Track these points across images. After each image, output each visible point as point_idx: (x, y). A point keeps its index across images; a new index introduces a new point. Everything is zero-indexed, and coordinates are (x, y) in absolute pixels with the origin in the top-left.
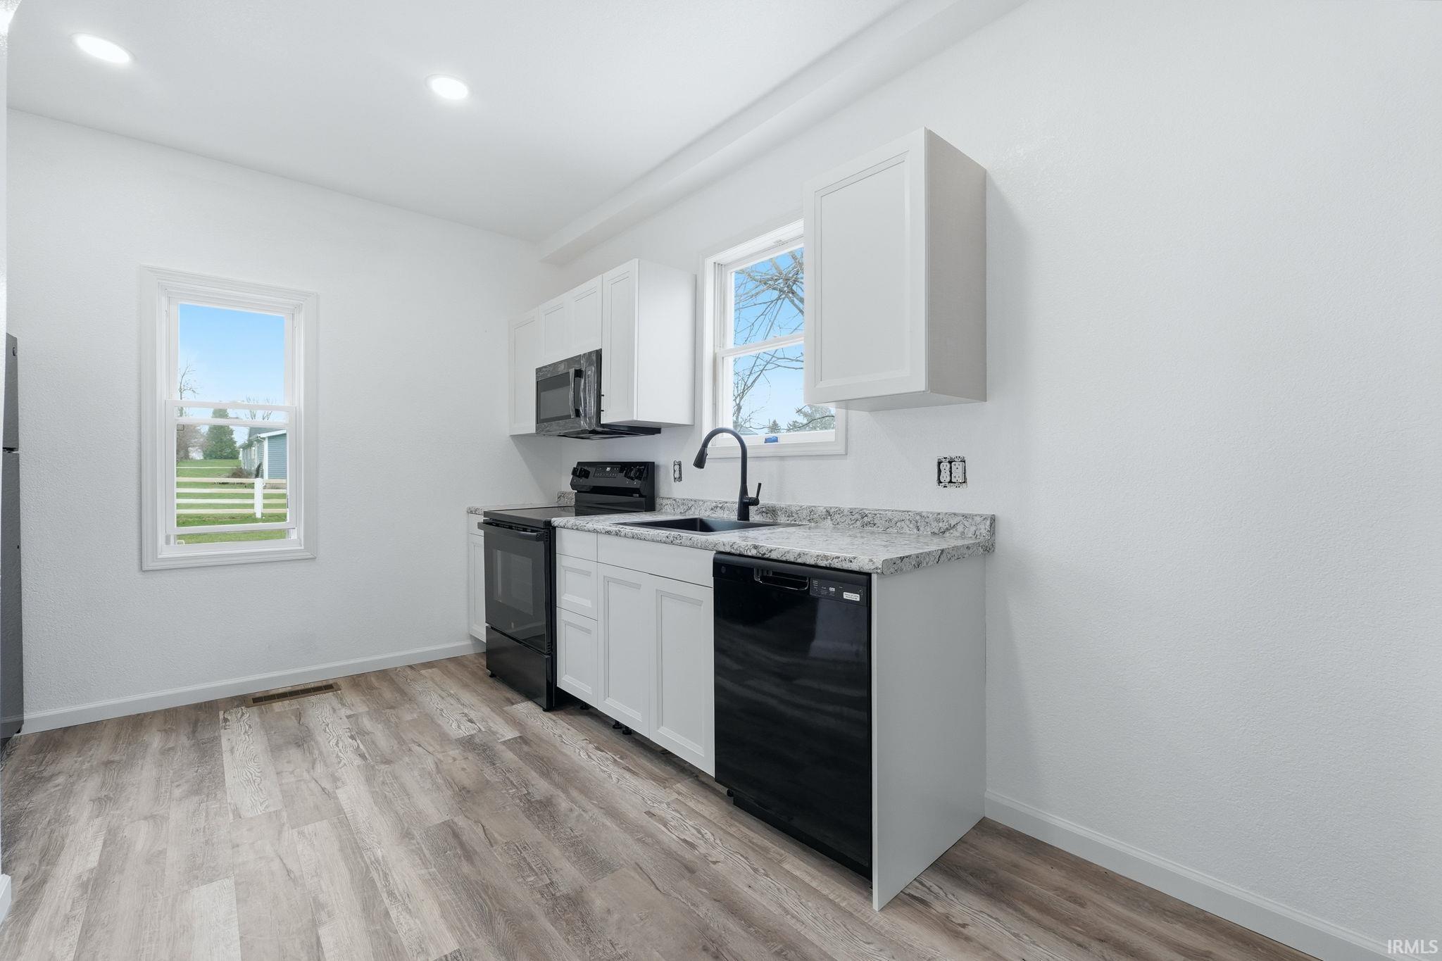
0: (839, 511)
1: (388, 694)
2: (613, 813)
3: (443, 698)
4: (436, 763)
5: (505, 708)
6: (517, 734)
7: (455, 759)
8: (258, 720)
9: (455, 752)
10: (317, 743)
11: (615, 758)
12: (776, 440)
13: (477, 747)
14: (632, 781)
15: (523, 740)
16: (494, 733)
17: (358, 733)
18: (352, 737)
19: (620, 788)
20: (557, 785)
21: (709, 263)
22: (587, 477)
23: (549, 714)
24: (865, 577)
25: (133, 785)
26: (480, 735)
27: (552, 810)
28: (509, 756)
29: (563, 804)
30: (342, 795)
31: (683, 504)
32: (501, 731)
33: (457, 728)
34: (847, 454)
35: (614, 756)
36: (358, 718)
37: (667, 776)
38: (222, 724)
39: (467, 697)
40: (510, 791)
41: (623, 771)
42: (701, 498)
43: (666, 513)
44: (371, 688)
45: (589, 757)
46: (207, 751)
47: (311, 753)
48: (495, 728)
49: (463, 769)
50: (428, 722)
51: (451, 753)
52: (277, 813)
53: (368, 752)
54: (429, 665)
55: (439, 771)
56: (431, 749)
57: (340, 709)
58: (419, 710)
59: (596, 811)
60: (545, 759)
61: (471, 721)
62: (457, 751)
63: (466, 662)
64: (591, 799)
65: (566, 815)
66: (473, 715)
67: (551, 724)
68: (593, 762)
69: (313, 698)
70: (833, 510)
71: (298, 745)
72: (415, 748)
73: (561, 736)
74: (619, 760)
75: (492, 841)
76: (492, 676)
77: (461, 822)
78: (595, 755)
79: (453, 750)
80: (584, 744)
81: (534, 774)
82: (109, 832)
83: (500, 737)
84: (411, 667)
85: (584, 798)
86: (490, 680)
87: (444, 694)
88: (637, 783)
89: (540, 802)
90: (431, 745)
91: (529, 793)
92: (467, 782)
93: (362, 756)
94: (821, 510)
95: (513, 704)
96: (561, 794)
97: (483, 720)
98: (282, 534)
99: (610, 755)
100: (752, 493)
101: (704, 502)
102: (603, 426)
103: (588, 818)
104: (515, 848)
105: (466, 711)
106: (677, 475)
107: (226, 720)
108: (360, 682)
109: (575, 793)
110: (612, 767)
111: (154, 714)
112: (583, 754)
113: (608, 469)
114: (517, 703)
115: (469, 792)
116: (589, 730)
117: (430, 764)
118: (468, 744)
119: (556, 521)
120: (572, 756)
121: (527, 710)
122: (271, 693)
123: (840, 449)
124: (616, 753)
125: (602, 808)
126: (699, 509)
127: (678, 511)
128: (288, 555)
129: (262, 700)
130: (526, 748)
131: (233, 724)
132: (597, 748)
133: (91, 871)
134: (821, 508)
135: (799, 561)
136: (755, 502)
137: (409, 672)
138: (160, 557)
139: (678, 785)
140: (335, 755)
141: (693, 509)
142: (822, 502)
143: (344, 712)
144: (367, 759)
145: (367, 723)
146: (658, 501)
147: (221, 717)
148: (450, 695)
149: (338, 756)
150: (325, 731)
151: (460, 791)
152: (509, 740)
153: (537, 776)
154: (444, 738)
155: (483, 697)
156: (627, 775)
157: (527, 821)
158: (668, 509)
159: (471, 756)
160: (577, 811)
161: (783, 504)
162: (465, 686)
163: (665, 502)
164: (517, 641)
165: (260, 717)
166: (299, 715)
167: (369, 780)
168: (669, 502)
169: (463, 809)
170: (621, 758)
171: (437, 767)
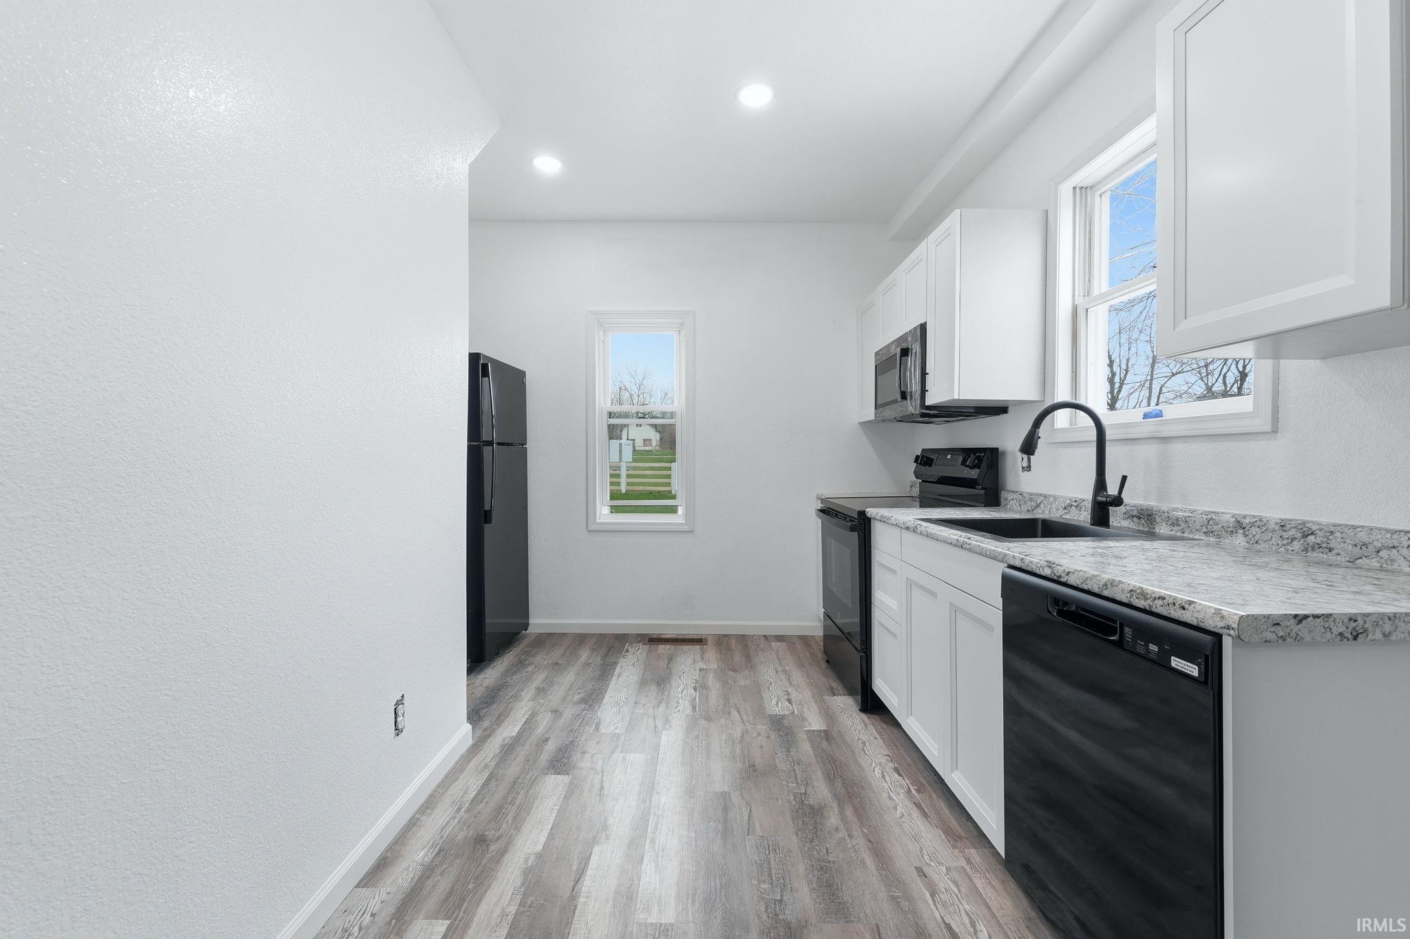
0: (1260, 523)
1: (738, 658)
2: (880, 853)
3: (777, 672)
4: (743, 732)
5: (826, 697)
6: (823, 727)
7: (759, 734)
8: (645, 656)
9: (762, 728)
10: (671, 686)
11: (911, 787)
12: (1159, 414)
13: (782, 728)
14: (917, 824)
15: (827, 735)
16: (804, 719)
17: (701, 686)
18: (695, 689)
19: (900, 825)
20: (836, 797)
21: (1066, 190)
22: (930, 466)
23: (864, 716)
24: (1209, 638)
25: (559, 684)
26: (791, 717)
27: (818, 821)
28: (806, 748)
29: (833, 819)
30: (664, 738)
31: (1031, 500)
32: (810, 718)
33: (776, 705)
34: (1275, 431)
35: (910, 785)
36: (706, 673)
37: (964, 835)
38: (623, 653)
39: (798, 677)
40: (791, 785)
41: (911, 805)
42: (1052, 493)
43: (1012, 510)
44: (729, 649)
45: (883, 777)
46: (605, 672)
47: (663, 693)
48: (807, 714)
49: (761, 747)
50: (756, 691)
51: (759, 727)
52: (619, 735)
53: (699, 704)
54: (780, 638)
55: (741, 742)
56: (745, 718)
57: (698, 662)
58: (753, 678)
59: (862, 841)
60: (837, 763)
61: (789, 701)
62: (764, 727)
63: (813, 643)
64: (862, 825)
65: (829, 833)
66: (794, 695)
67: (860, 727)
68: (885, 785)
69: (686, 648)
70: (1247, 521)
71: (659, 684)
72: (735, 713)
73: (864, 743)
74: (913, 791)
75: (751, 829)
76: (827, 661)
77: (736, 799)
78: (889, 776)
79: (762, 724)
80: (883, 760)
81: (820, 775)
82: (532, 713)
83: (807, 725)
84: (765, 637)
85: (856, 821)
86: (824, 665)
87: (780, 669)
88: (922, 828)
89: (811, 807)
90: (747, 714)
91: (805, 794)
92: (758, 761)
93: (694, 708)
94: (1228, 519)
95: (834, 694)
96: (836, 810)
97: (800, 703)
98: (672, 510)
99: (906, 782)
100: (1112, 490)
101: (1056, 498)
102: (929, 408)
103: (850, 846)
104: (767, 846)
105: (790, 690)
106: (1025, 464)
107: (627, 651)
108: (723, 642)
109: (849, 812)
110: (902, 796)
111: (592, 635)
112: (878, 772)
113: (949, 457)
114: (839, 694)
115: (755, 771)
116: (896, 746)
117: (737, 733)
118: (777, 723)
119: (871, 512)
120: (866, 769)
121: (846, 706)
122: (663, 636)
123: (1264, 424)
124: (915, 782)
125: (869, 841)
126: (1049, 507)
127: (1025, 508)
128: (673, 527)
129: (654, 640)
130: (825, 744)
131: (630, 656)
132: (897, 770)
133: (511, 738)
134: (1227, 517)
135: (1106, 593)
136: (1118, 501)
137: (762, 641)
138: (598, 521)
139: (973, 851)
140: (676, 700)
141: (1042, 506)
142: (1229, 508)
143: (701, 665)
144: (696, 711)
145: (711, 680)
146: (1003, 494)
147: (626, 648)
148: (784, 671)
149: (678, 702)
150: (680, 677)
151: (749, 768)
152: (814, 731)
153: (822, 778)
154: (760, 711)
155: (812, 681)
156: (916, 813)
157: (789, 821)
158: (1013, 504)
159: (773, 735)
160: (843, 833)
161: (1164, 507)
162: (801, 666)
163: (1010, 496)
164: (842, 633)
165: (647, 655)
166: (671, 659)
167: (689, 730)
168: (1015, 496)
169: (743, 786)
170: (918, 791)
171: (742, 736)
